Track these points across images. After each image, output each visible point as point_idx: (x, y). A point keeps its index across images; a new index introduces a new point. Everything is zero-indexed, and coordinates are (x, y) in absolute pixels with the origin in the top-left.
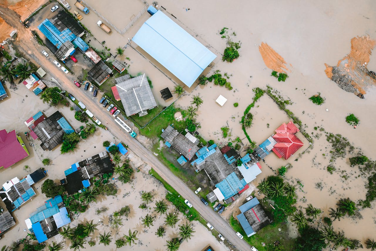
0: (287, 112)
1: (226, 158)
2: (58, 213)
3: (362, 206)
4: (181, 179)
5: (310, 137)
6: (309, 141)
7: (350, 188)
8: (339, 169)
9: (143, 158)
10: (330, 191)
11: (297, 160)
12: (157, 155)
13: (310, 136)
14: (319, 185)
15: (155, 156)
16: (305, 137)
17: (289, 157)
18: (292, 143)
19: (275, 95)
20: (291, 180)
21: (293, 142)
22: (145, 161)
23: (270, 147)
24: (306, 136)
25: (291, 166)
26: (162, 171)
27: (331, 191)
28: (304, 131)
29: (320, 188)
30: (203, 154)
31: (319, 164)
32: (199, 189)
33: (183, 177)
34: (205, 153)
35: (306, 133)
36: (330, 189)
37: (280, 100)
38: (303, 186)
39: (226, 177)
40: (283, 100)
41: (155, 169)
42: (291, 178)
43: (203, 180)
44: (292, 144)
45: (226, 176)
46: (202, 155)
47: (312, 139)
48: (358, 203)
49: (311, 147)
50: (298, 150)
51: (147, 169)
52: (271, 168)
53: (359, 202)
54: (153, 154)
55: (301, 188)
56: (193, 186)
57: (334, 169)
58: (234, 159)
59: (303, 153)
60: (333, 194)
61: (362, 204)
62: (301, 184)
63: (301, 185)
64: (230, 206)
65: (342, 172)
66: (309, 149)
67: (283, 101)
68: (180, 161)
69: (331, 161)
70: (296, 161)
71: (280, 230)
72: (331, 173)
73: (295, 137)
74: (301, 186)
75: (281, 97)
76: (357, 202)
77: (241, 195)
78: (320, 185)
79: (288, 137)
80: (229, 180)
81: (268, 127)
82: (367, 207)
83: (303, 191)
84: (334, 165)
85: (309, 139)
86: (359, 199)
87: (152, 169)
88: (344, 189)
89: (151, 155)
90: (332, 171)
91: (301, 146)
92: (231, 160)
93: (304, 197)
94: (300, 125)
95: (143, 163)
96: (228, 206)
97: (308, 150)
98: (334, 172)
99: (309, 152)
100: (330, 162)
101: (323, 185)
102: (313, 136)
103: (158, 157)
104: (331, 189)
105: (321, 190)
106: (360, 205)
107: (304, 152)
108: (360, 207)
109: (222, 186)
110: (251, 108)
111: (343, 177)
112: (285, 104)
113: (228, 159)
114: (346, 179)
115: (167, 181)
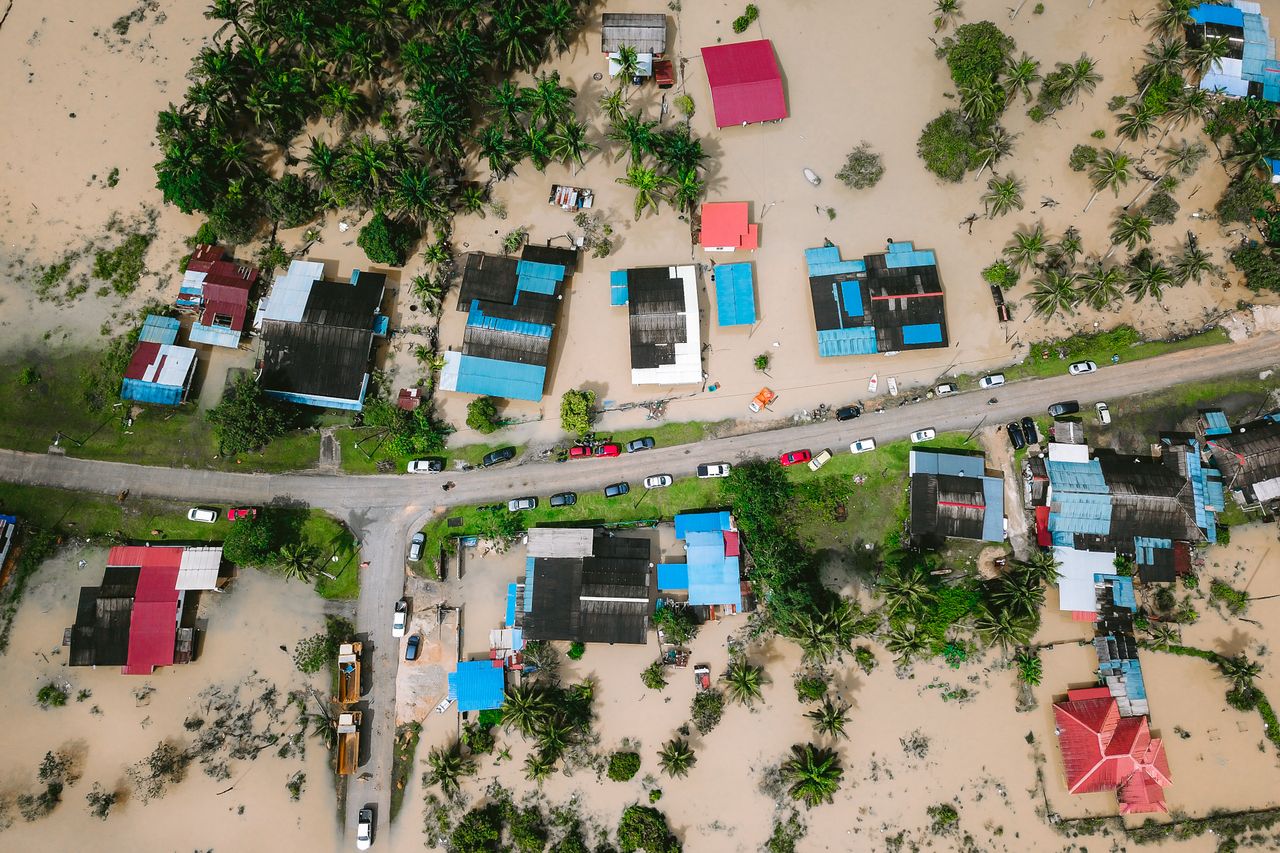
0: (1197, 825)
1: (1159, 542)
2: (1240, 74)
3: (784, 823)
4: (1157, 394)
5: (1075, 835)
6: (1067, 821)
7: (856, 831)
8: (929, 844)
9: (1271, 338)
10: (884, 764)
11: (1030, 739)
12: (1263, 375)
13: (1080, 837)
14: (919, 746)
15: (1262, 370)
16: (1088, 821)
17: (1059, 719)
18: (1103, 755)
19: (1271, 827)
20: (983, 678)
21: (1105, 758)
22: (1260, 336)
23: (1116, 688)
24: (1089, 825)
25: (1023, 708)
26: (1212, 360)
27: (883, 768)
28: (1106, 832)
29: (910, 744)
30: (1205, 489)
31: (981, 796)
32: (1107, 418)
33: (1159, 401)
34: (1206, 495)
35: (1096, 834)
36: (889, 768)
37: (1249, 833)
38: (943, 696)
39: (1112, 500)
40: (1242, 841)
41: (1223, 349)
42: (986, 683)
43: (1121, 444)
44: (1103, 753)
45: (1114, 502)
46: (1204, 483)
47: (1068, 836)
48: (799, 819)
49: (1046, 812)
50: (1067, 762)
51: (1237, 328)
52: (1050, 646)
53: (802, 823)
54: (1270, 368)
55: (942, 690)
56: (1121, 410)
57: (938, 828)
58: (1141, 562)
59: (1040, 773)
60: (872, 767)
61: (790, 830)
62: (956, 698)
63: (950, 695)
64: (1012, 466)
65: (917, 846)
66: (1039, 801)
67: (1238, 838)
68: (1216, 419)
69: (968, 839)
70: (1028, 734)
71: (868, 547)
72: (931, 811)
73: (1111, 784)
74: (946, 693)
75: (1256, 844)
76: (804, 820)
77: (1023, 515)
78: (918, 750)
79: (1130, 755)
80: (1099, 503)
81: (1178, 730)
82: (773, 836)
83: (931, 687)
84: (950, 840)
85: (1073, 826)
86: (809, 830)
87: (1229, 341)
88: (863, 811)
89: (1267, 361)
90: (938, 818)
91: (1071, 782)
92: (1144, 548)
93: (912, 676)
94: (1130, 832)
95: (1258, 330)
96: (1013, 459)
97: (1040, 793)
98: (929, 821)
99: (1033, 794)
100: (966, 832)
101: (913, 758)
102: (1074, 846)
103: (1253, 376)
104: (887, 771)
105: (903, 742)
106: (792, 821)
107: (1041, 780)
108: (786, 815)
109: (1089, 475)
110: (1266, 725)
111: (901, 835)
112: (1225, 838)
113: (1152, 545)
114: (888, 840)
115: (1174, 355)
